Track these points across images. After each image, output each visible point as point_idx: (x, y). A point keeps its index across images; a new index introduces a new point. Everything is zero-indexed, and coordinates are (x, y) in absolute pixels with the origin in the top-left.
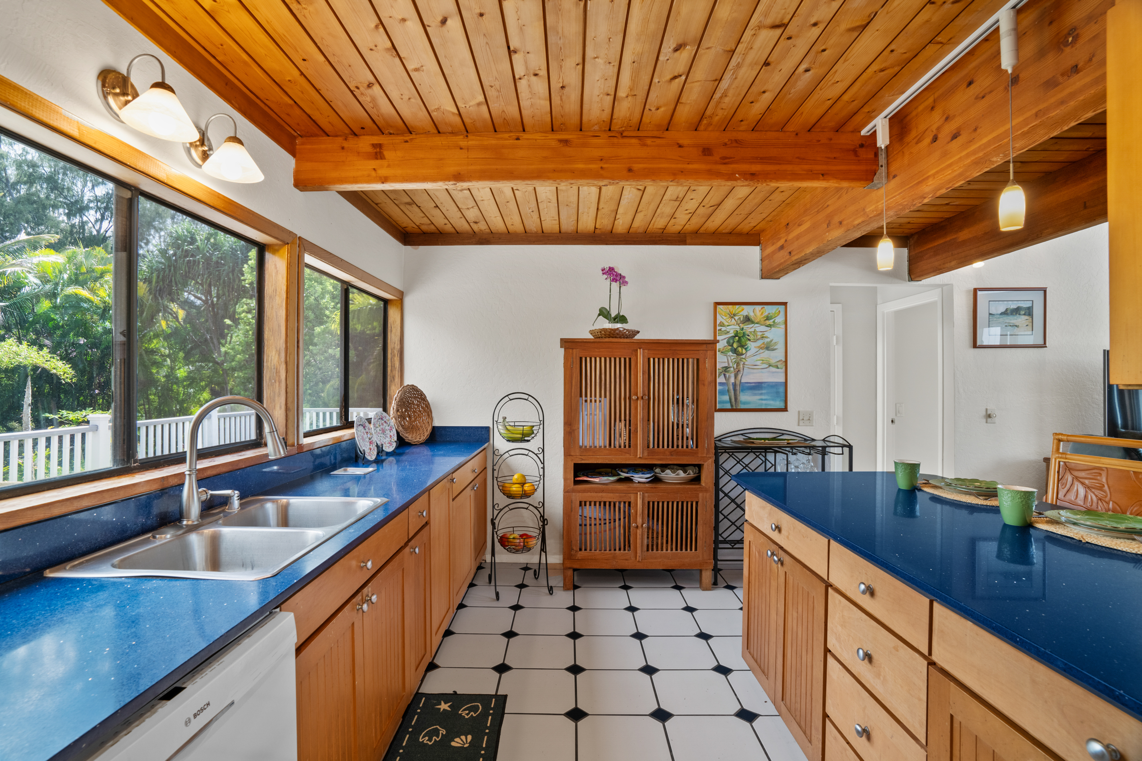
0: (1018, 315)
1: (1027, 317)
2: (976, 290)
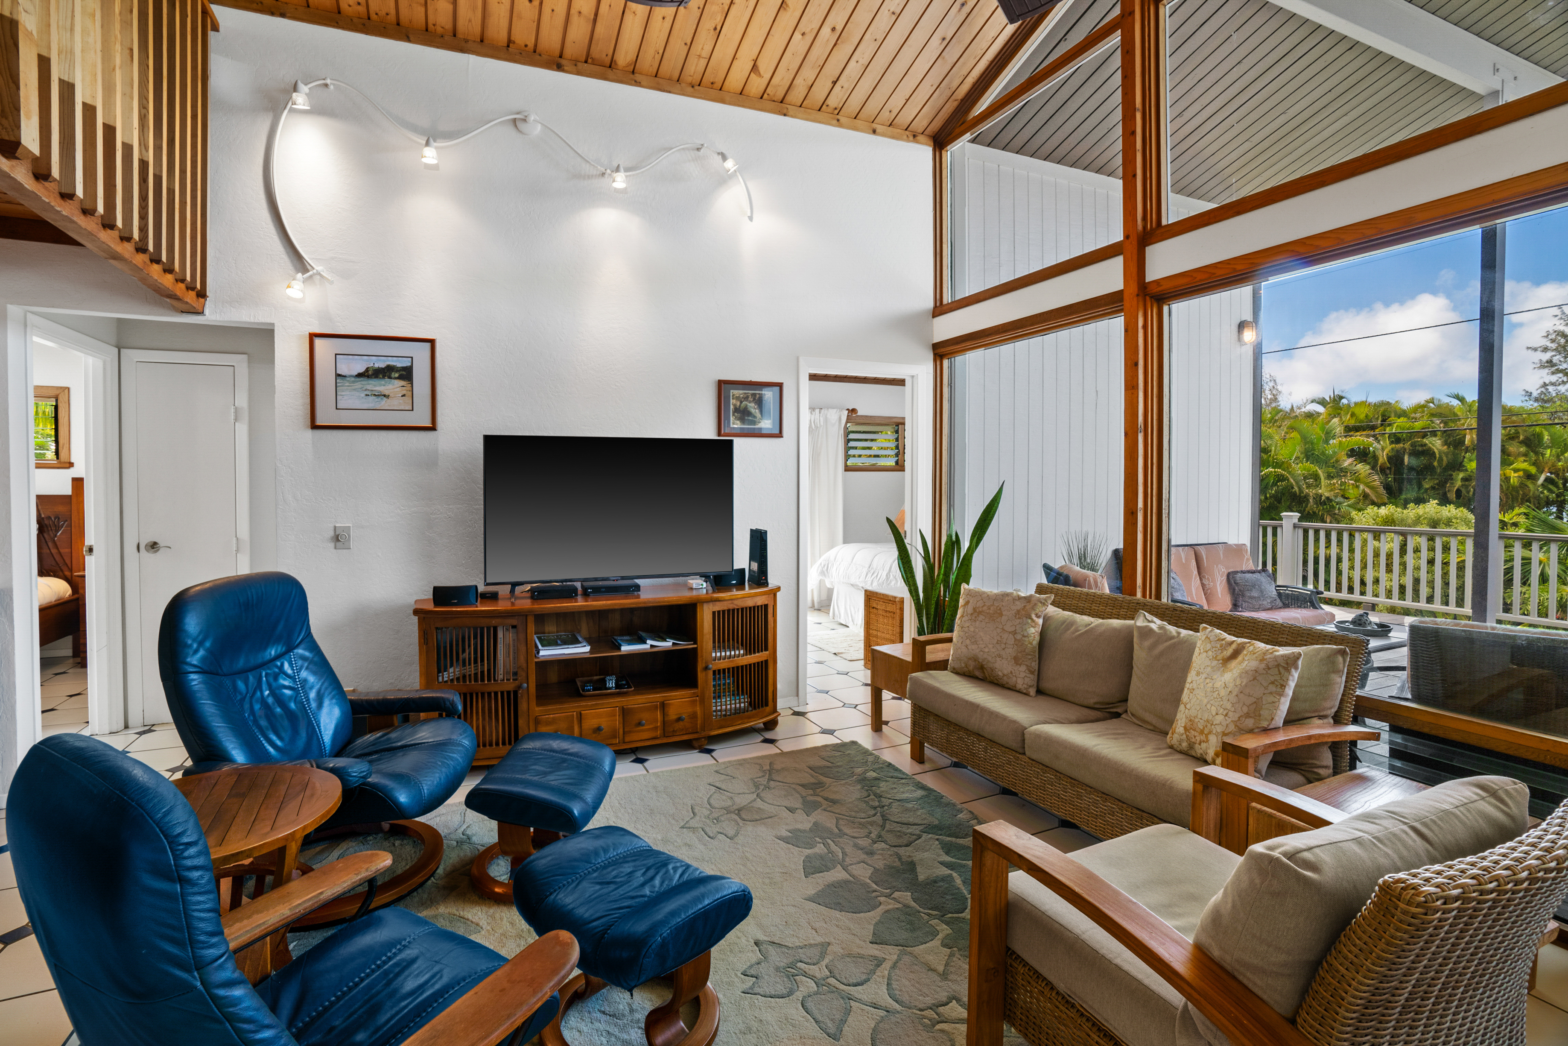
0: (387, 379)
1: (402, 383)
2: (313, 336)
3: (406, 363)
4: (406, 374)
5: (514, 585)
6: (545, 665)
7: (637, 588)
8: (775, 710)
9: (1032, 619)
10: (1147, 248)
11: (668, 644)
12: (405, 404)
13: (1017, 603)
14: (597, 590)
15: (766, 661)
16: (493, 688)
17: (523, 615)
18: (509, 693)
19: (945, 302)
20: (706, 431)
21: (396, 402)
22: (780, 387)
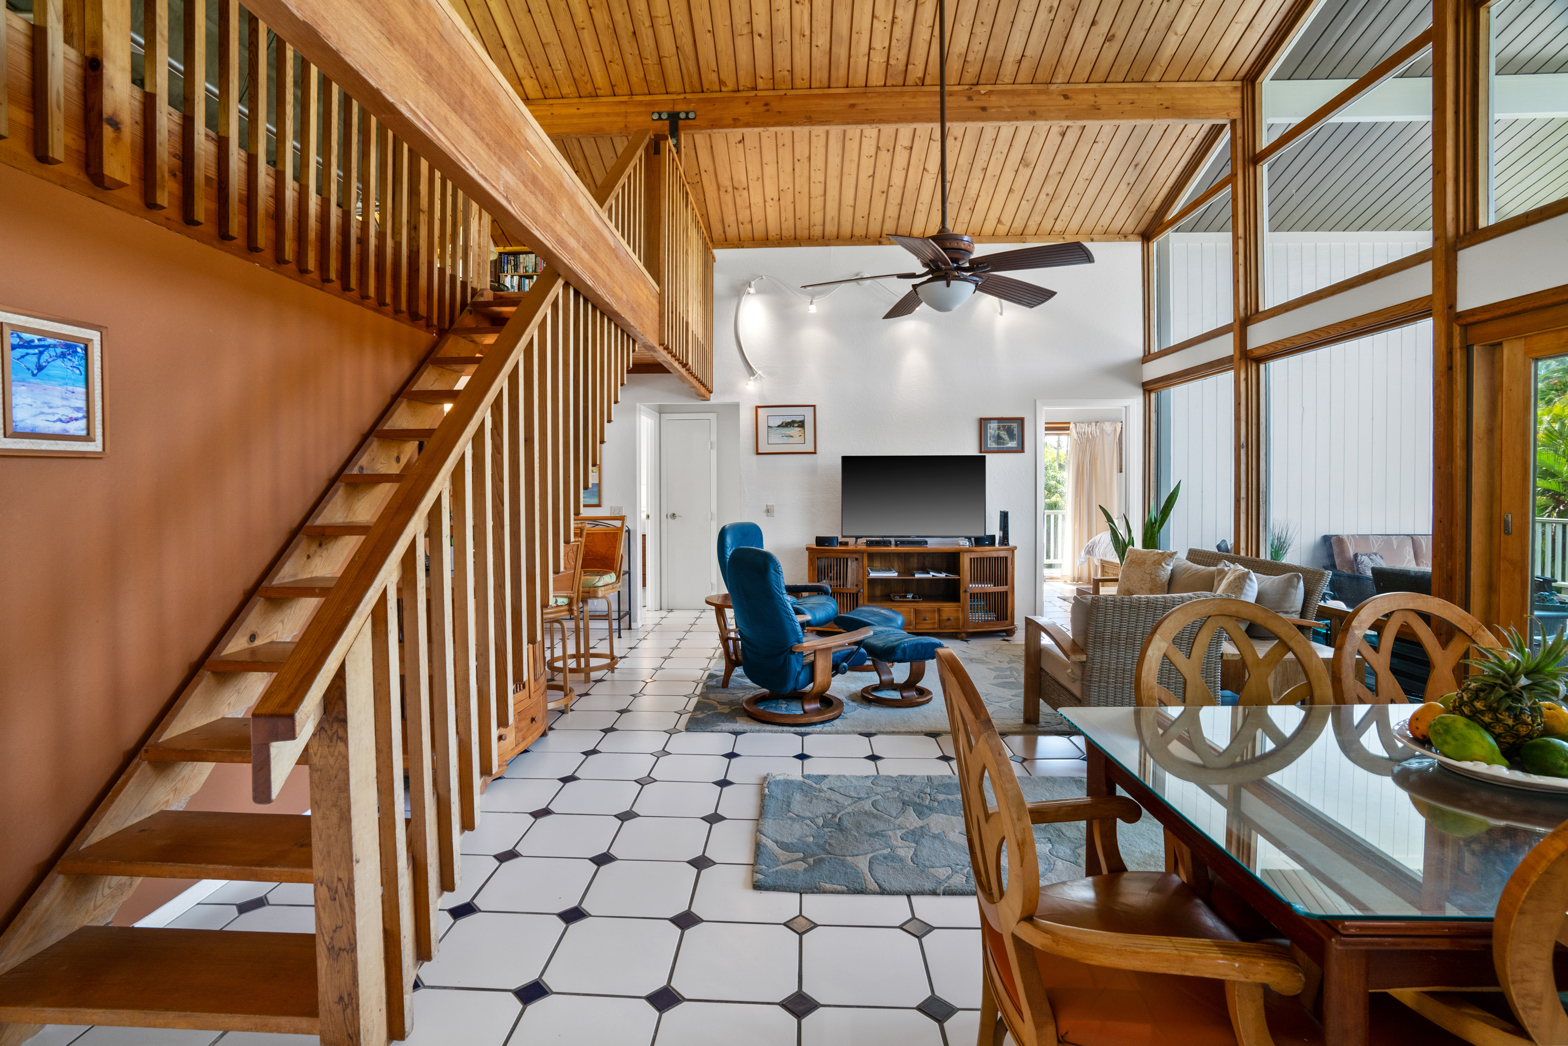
0: (792, 428)
1: (799, 429)
2: (757, 407)
3: (801, 419)
4: (801, 424)
5: (857, 538)
6: (873, 582)
7: (926, 543)
8: (1013, 624)
9: (1163, 567)
10: (1249, 328)
11: (943, 575)
12: (801, 440)
13: (1156, 556)
14: (903, 543)
15: (1006, 592)
16: (845, 591)
17: (861, 552)
18: (853, 594)
19: (1152, 351)
20: (970, 449)
21: (797, 439)
22: (1021, 421)
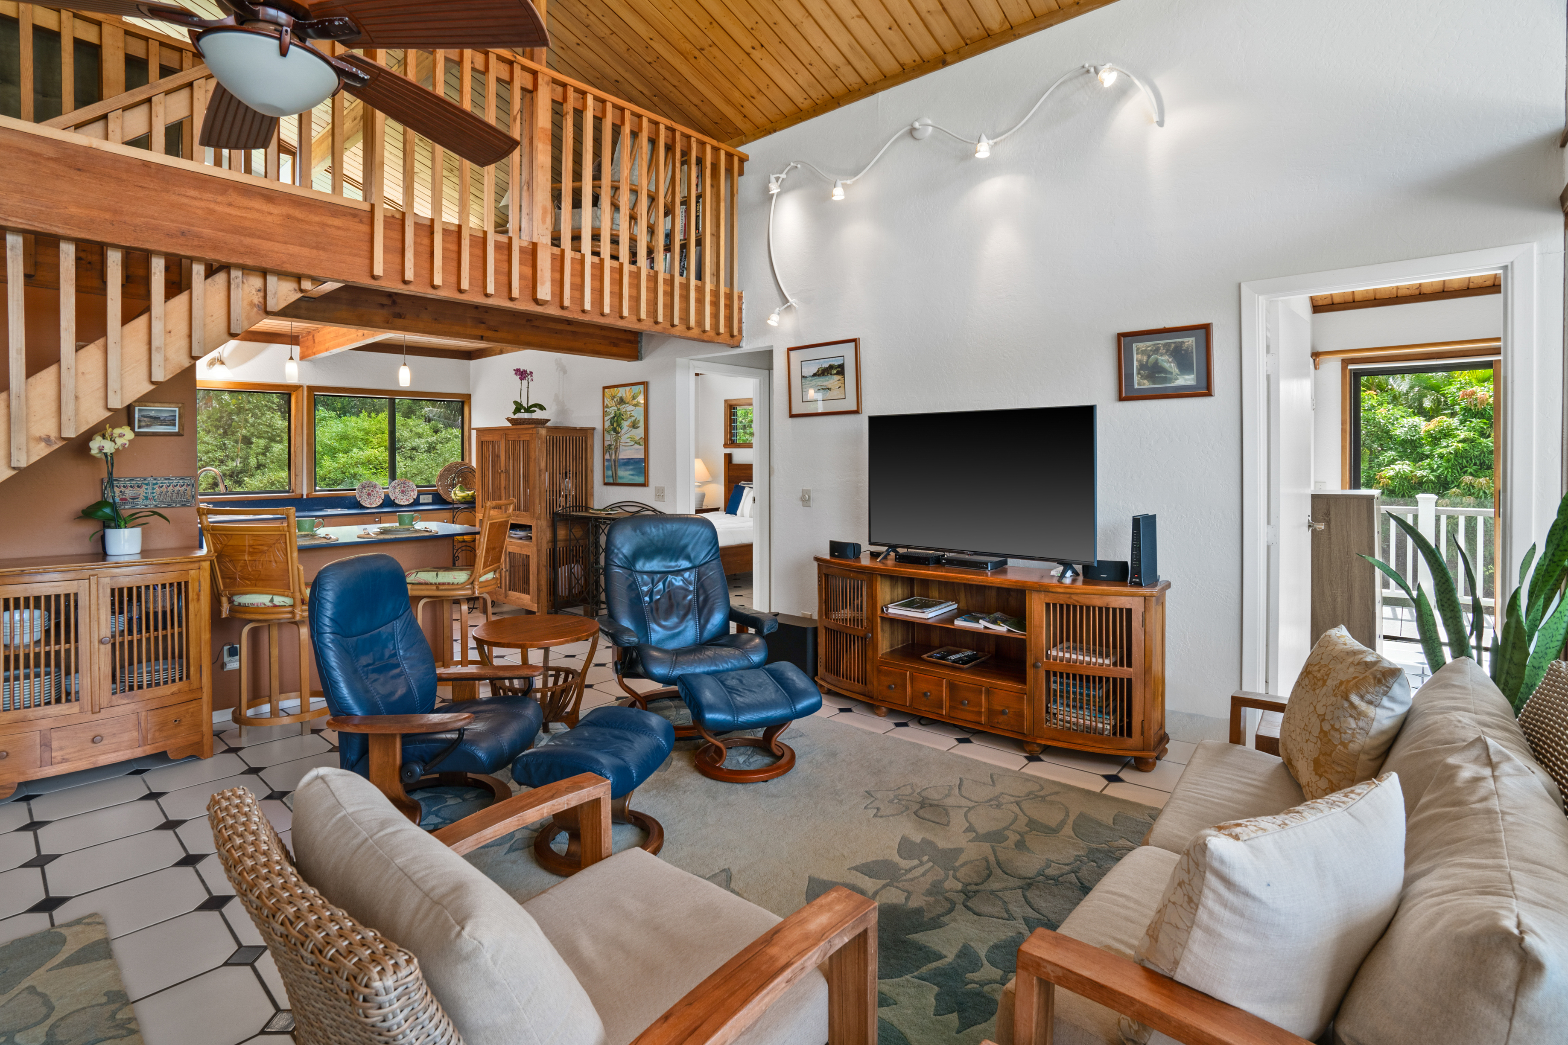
0: (830, 376)
1: (838, 377)
2: (790, 349)
3: (841, 361)
4: (840, 370)
5: (891, 547)
11: (1000, 628)
12: (841, 393)
15: (1129, 680)
18: (861, 639)
21: (835, 393)
22: (1206, 329)
